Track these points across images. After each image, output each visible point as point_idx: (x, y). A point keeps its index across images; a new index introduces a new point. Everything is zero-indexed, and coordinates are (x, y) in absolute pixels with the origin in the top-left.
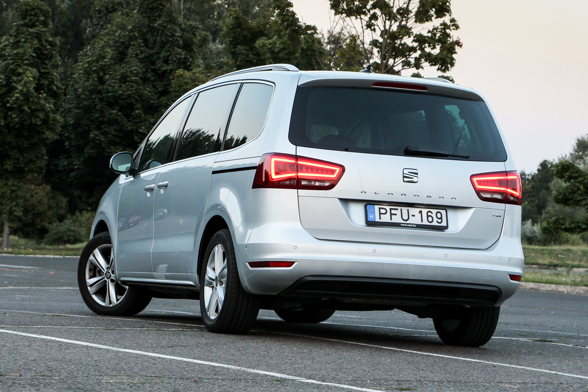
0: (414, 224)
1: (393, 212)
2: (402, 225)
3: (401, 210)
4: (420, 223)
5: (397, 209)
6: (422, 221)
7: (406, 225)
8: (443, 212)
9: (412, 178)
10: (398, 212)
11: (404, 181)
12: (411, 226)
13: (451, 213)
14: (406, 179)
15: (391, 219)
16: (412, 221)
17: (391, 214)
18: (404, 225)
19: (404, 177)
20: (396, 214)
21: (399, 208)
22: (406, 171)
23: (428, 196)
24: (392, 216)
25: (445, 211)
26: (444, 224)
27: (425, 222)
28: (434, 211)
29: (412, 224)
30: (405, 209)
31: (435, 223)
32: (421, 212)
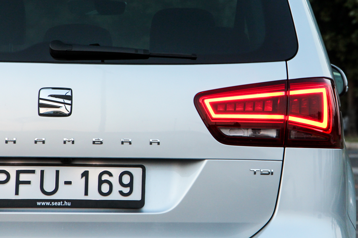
0: (68, 201)
1: (23, 177)
2: (39, 204)
3: (42, 172)
4: (81, 196)
5: (33, 172)
6: (86, 193)
7: (48, 204)
8: (137, 172)
9: (59, 107)
10: (35, 178)
11: (40, 115)
12: (59, 204)
13: (153, 173)
14: (43, 110)
15: (17, 193)
16: (64, 193)
17: (18, 183)
18: (43, 204)
19: (40, 105)
20: (29, 183)
21: (38, 169)
22: (45, 94)
23: (94, 143)
24: (21, 187)
25: (140, 170)
26: (136, 196)
27: (94, 195)
28: (116, 171)
29: (63, 201)
30: (50, 172)
31: (115, 196)
32: (85, 175)
